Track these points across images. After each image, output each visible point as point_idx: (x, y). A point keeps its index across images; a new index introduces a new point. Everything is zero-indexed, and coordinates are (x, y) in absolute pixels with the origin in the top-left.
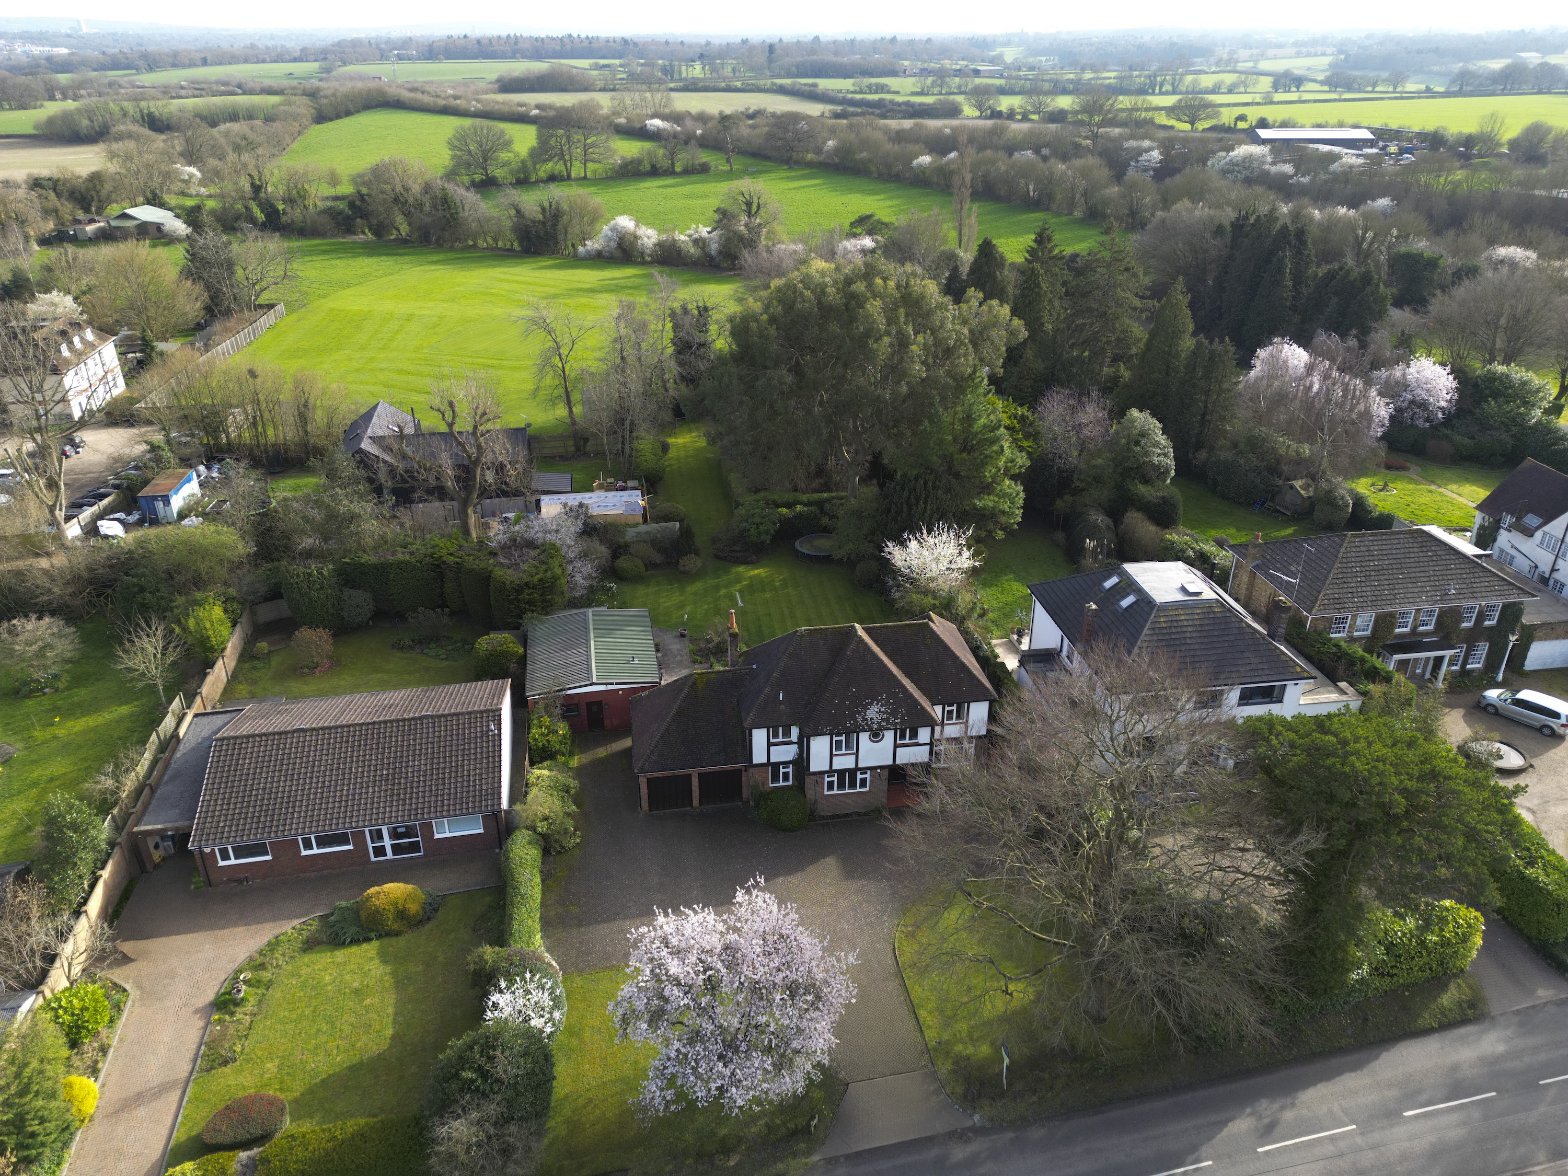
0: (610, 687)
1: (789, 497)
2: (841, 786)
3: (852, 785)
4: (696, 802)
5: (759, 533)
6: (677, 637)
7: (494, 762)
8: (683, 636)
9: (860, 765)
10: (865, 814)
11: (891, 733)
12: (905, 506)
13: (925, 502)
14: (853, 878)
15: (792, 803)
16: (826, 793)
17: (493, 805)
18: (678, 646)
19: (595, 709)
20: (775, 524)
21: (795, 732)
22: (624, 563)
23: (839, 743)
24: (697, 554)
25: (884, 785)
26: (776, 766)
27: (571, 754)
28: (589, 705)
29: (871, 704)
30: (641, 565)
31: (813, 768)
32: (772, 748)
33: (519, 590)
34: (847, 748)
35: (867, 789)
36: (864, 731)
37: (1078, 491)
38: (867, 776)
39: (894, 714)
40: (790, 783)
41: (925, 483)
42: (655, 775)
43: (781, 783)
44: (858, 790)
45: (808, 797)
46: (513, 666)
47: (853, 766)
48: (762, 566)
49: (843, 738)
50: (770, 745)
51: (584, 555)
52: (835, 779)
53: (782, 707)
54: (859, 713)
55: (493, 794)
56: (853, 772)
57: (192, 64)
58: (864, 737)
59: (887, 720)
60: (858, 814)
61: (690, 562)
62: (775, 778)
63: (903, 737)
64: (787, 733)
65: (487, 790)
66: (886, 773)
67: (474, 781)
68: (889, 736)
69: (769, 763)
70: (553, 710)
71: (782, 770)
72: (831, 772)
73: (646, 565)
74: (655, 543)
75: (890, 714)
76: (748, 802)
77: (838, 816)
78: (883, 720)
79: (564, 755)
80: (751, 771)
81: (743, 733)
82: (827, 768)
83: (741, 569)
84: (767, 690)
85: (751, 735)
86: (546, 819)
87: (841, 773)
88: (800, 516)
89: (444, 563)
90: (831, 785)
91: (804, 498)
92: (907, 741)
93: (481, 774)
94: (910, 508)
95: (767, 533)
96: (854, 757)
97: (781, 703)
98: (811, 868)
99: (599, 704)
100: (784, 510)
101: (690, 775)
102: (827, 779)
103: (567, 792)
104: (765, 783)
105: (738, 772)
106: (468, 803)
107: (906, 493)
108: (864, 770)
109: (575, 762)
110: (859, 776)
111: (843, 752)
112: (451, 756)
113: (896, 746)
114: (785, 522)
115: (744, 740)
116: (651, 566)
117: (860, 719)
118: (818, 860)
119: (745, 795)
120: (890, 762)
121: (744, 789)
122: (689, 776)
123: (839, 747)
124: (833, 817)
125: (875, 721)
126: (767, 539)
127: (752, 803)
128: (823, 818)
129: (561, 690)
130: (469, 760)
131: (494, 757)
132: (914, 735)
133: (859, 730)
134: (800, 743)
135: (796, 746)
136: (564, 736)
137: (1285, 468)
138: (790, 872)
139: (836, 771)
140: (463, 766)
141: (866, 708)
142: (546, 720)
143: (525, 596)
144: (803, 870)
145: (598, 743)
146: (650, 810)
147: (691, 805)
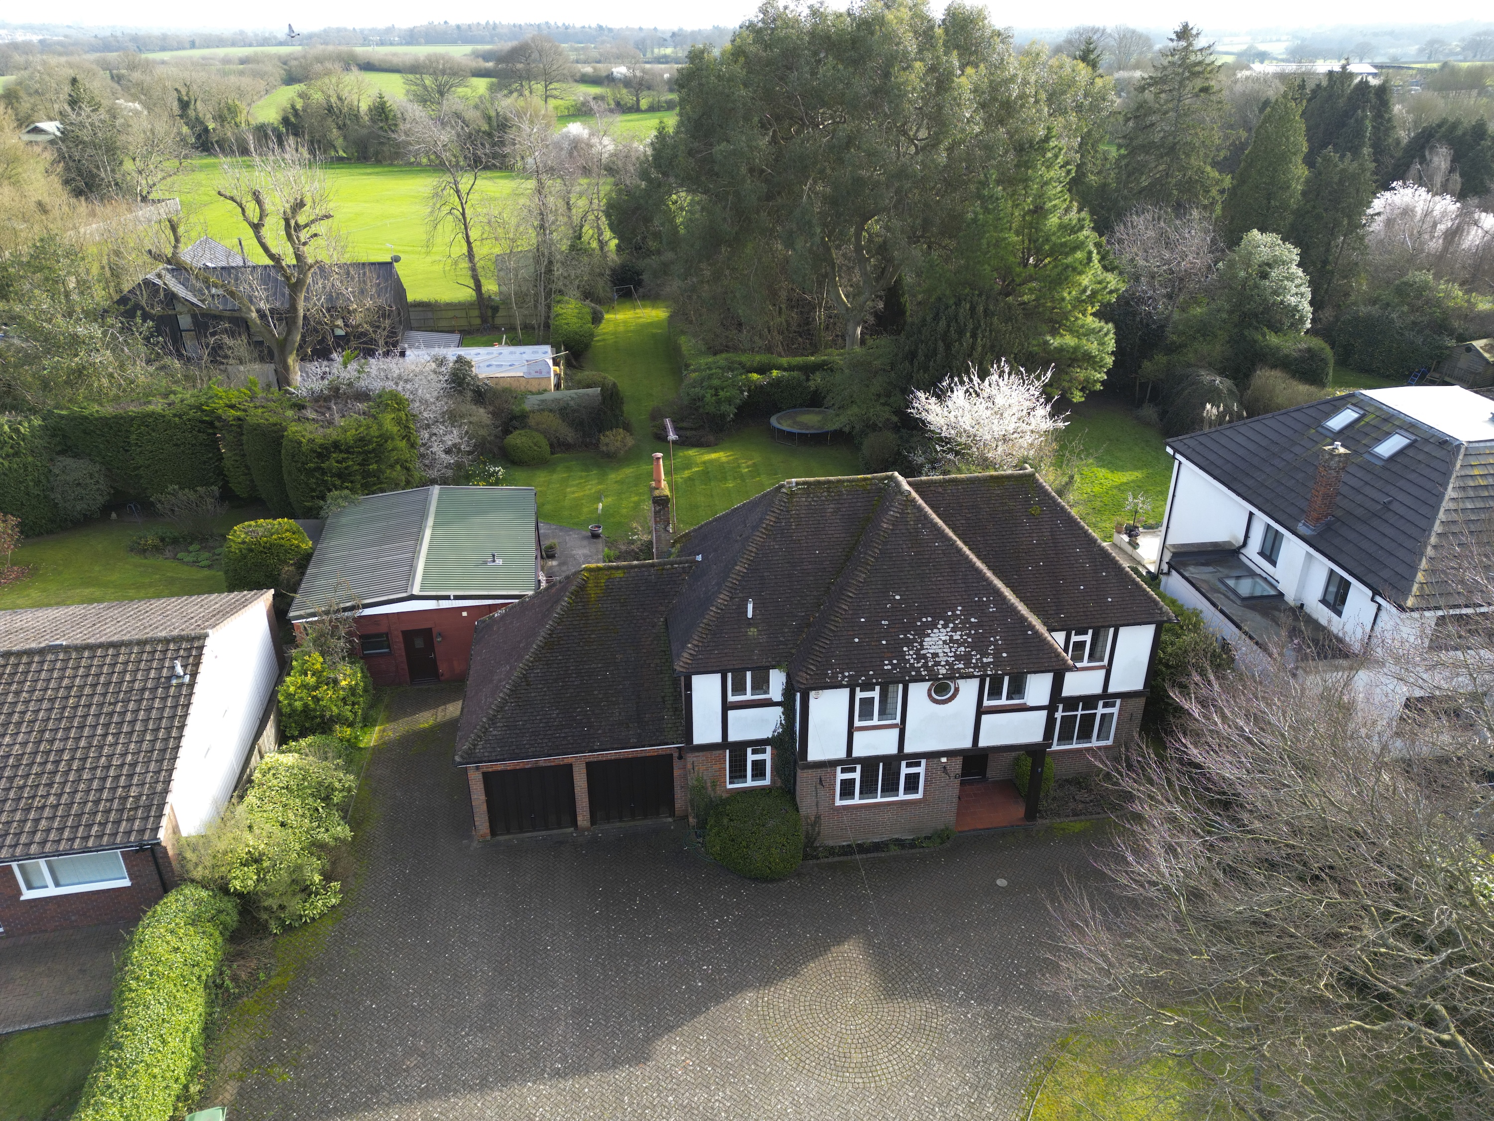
0: (444, 604)
1: (760, 358)
2: (868, 788)
3: (891, 787)
4: (583, 817)
5: (719, 402)
6: (587, 538)
7: (166, 740)
8: (595, 536)
9: (908, 749)
10: (912, 845)
11: (974, 684)
12: (941, 344)
13: (974, 336)
14: (905, 995)
15: (771, 824)
16: (839, 803)
17: (142, 831)
18: (586, 551)
19: (419, 643)
20: (742, 392)
21: (777, 680)
22: (517, 439)
23: (867, 704)
24: (627, 427)
25: (953, 789)
26: (738, 749)
27: (368, 722)
28: (409, 636)
29: (933, 626)
30: (544, 443)
31: (814, 755)
32: (731, 714)
33: (323, 452)
34: (883, 713)
35: (919, 795)
36: (920, 679)
37: (1173, 349)
38: (921, 770)
39: (980, 645)
40: (767, 782)
41: (973, 309)
42: (499, 766)
43: (750, 783)
44: (902, 796)
45: (803, 811)
46: (287, 570)
47: (893, 750)
48: (722, 450)
49: (876, 694)
50: (726, 706)
51: (452, 418)
52: (857, 775)
53: (752, 632)
54: (909, 643)
55: (148, 808)
56: (891, 763)
57: (180, 47)
58: (918, 692)
59: (966, 658)
60: (899, 843)
61: (613, 439)
62: (738, 772)
63: (995, 692)
64: (761, 684)
65: (137, 798)
66: (957, 765)
67: (117, 778)
68: (968, 690)
69: (725, 743)
70: (333, 642)
71: (751, 757)
72: (848, 762)
73: (551, 446)
74: (564, 411)
75: (973, 646)
76: (685, 817)
77: (862, 849)
78: (958, 658)
79: (351, 725)
80: (691, 758)
81: (676, 682)
82: (842, 754)
83: (692, 452)
84: (722, 598)
85: (689, 686)
86: (255, 860)
87: (869, 764)
88: (778, 382)
89: (219, 418)
90: (847, 789)
91: (784, 361)
92: (1003, 701)
93: (133, 765)
94: (948, 347)
95: (729, 401)
96: (896, 732)
97: (750, 623)
98: (812, 969)
99: (427, 634)
100: (755, 376)
101: (570, 767)
102: (840, 776)
103: (327, 799)
104: (717, 782)
105: (666, 760)
106: (89, 826)
107: (943, 324)
108: (914, 759)
109: (371, 738)
110: (905, 770)
111: (875, 722)
112: (81, 727)
113: (981, 711)
114: (757, 391)
115: (677, 697)
116: (559, 446)
117: (910, 656)
118: (827, 948)
119: (678, 805)
120: (967, 744)
121: (679, 793)
122: (568, 769)
123: (866, 713)
124: (847, 850)
125: (942, 659)
126: (731, 411)
127: (692, 821)
128: (831, 851)
129: (352, 608)
130: (117, 735)
131: (169, 729)
132: (1017, 689)
133: (907, 678)
134: (787, 704)
135: (779, 710)
136: (352, 690)
137: (1456, 324)
138: (768, 979)
139: (859, 760)
140: (101, 747)
141: (922, 634)
142: (317, 660)
143: (333, 464)
144: (795, 974)
145: (422, 704)
146: (493, 833)
147: (574, 823)
